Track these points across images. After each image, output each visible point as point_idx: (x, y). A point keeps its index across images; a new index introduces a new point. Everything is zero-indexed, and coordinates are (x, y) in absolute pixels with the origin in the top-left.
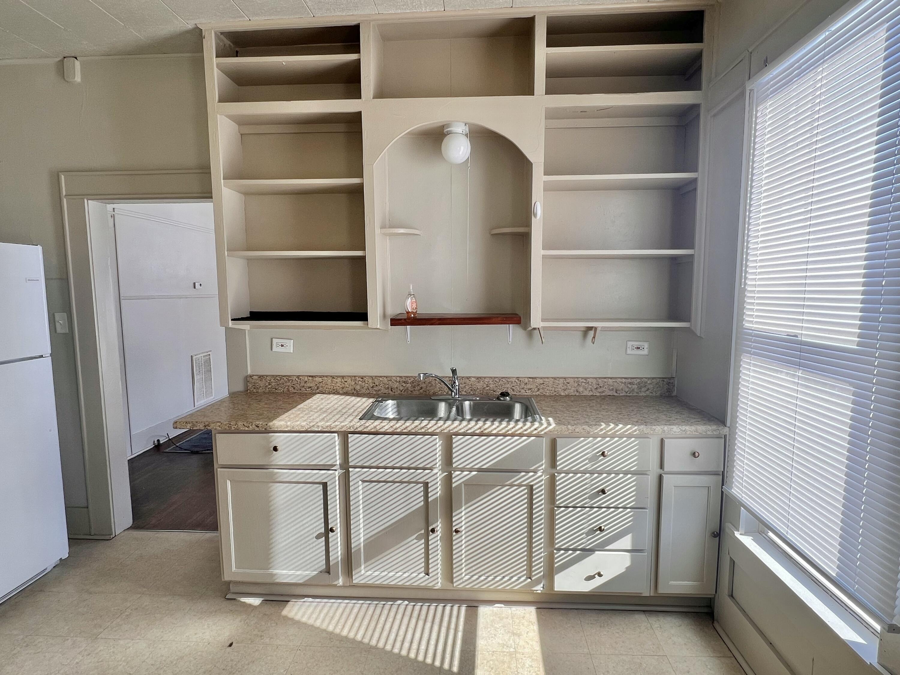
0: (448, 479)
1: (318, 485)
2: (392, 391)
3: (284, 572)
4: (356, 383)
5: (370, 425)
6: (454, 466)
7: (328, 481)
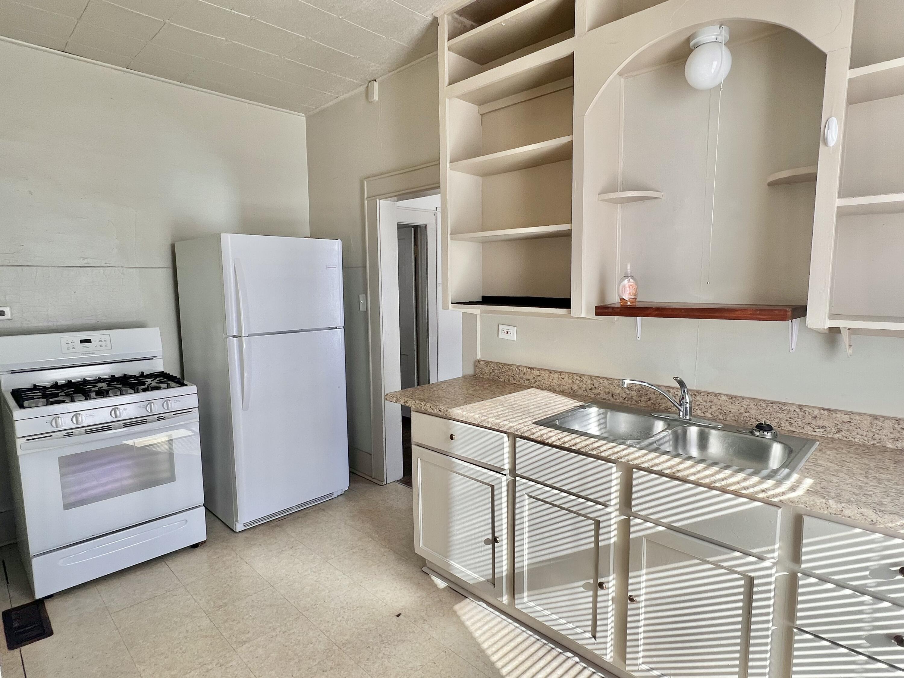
0: (625, 526)
1: (487, 486)
2: (613, 397)
3: (458, 566)
4: (573, 382)
5: (537, 432)
6: (634, 509)
7: (496, 484)
